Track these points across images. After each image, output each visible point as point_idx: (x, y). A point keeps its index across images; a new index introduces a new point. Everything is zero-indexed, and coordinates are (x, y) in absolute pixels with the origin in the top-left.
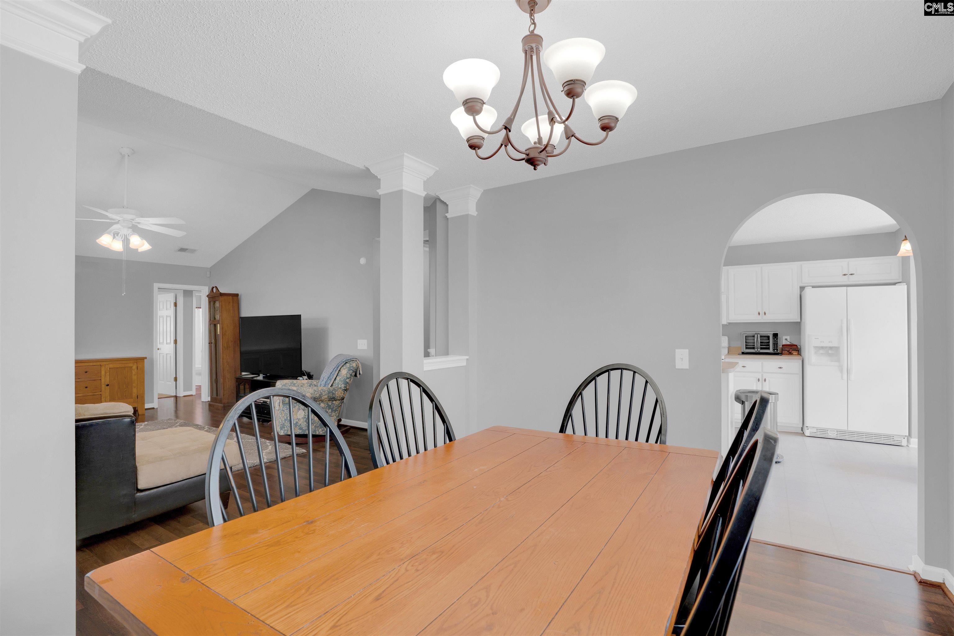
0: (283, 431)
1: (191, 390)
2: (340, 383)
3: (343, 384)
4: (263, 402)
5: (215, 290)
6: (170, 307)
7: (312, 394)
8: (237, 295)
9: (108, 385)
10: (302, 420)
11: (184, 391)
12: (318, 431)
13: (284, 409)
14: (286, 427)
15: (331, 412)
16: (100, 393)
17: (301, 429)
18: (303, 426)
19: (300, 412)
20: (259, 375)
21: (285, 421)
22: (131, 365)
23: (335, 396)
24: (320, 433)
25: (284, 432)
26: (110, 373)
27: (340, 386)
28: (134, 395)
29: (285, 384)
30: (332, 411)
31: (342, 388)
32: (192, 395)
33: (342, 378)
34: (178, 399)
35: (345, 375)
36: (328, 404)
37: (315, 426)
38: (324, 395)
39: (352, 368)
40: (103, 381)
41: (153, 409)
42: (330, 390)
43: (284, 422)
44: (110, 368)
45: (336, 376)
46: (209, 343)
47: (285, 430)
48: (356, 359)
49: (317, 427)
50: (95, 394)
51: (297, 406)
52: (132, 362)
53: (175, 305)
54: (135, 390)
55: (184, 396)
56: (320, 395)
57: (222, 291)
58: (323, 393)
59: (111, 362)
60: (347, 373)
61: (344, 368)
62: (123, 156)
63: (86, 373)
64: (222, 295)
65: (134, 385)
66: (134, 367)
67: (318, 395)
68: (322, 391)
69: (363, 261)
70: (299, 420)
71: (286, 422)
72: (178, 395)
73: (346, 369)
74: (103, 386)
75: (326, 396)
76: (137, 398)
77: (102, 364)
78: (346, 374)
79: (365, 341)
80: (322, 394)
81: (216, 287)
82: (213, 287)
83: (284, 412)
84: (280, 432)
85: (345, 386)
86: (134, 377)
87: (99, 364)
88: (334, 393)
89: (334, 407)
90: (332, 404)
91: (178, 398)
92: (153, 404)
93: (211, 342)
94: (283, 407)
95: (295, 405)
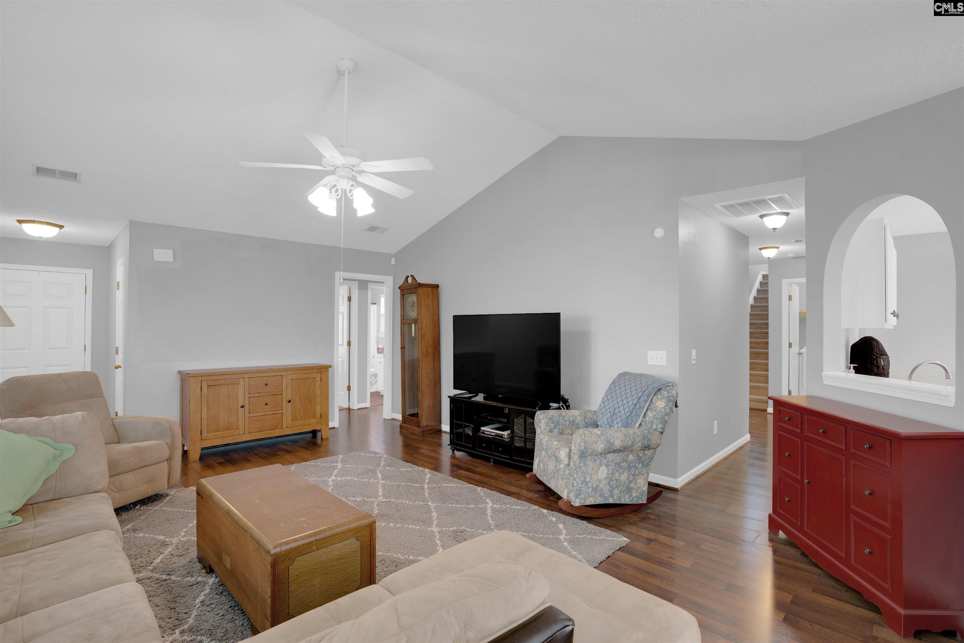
0: (578, 500)
1: (366, 402)
2: (654, 421)
3: (660, 423)
4: (496, 435)
5: (410, 280)
6: (343, 303)
7: (622, 441)
8: (437, 286)
9: (289, 401)
10: (604, 482)
11: (358, 403)
12: (624, 498)
13: (581, 465)
14: (584, 493)
15: (642, 468)
16: (281, 411)
17: (602, 495)
18: (605, 492)
19: (601, 468)
20: (477, 395)
21: (582, 484)
22: (315, 375)
23: (650, 443)
24: (626, 501)
25: (580, 502)
26: (291, 385)
27: (655, 427)
28: (318, 414)
29: (551, 417)
30: (643, 465)
31: (658, 430)
32: (366, 408)
33: (658, 414)
34: (351, 413)
35: (662, 410)
36: (638, 456)
37: (620, 491)
38: (637, 441)
39: (672, 398)
40: (284, 395)
41: (334, 430)
42: (644, 433)
43: (580, 486)
44: (292, 379)
45: (646, 411)
46: (402, 348)
47: (581, 499)
48: (674, 383)
49: (623, 492)
50: (275, 412)
51: (598, 460)
52: (315, 371)
53: (349, 299)
54: (318, 408)
55: (358, 409)
56: (633, 442)
57: (420, 280)
58: (637, 438)
59: (292, 372)
60: (666, 405)
61: (659, 397)
62: (340, 73)
63: (266, 385)
64: (420, 285)
65: (318, 401)
66: (318, 378)
67: (630, 443)
68: (635, 436)
69: (659, 233)
70: (601, 482)
71: (584, 485)
72: (351, 408)
73: (663, 400)
74: (285, 402)
75: (640, 444)
76: (321, 418)
77: (284, 374)
78: (665, 408)
79: (662, 354)
80: (634, 439)
81: (412, 276)
82: (408, 276)
83: (581, 469)
84: (575, 502)
85: (663, 426)
86: (318, 391)
87: (280, 374)
88: (650, 438)
89: (646, 460)
90: (644, 454)
91: (351, 411)
92: (334, 422)
93: (404, 346)
94: (580, 463)
95: (596, 458)
